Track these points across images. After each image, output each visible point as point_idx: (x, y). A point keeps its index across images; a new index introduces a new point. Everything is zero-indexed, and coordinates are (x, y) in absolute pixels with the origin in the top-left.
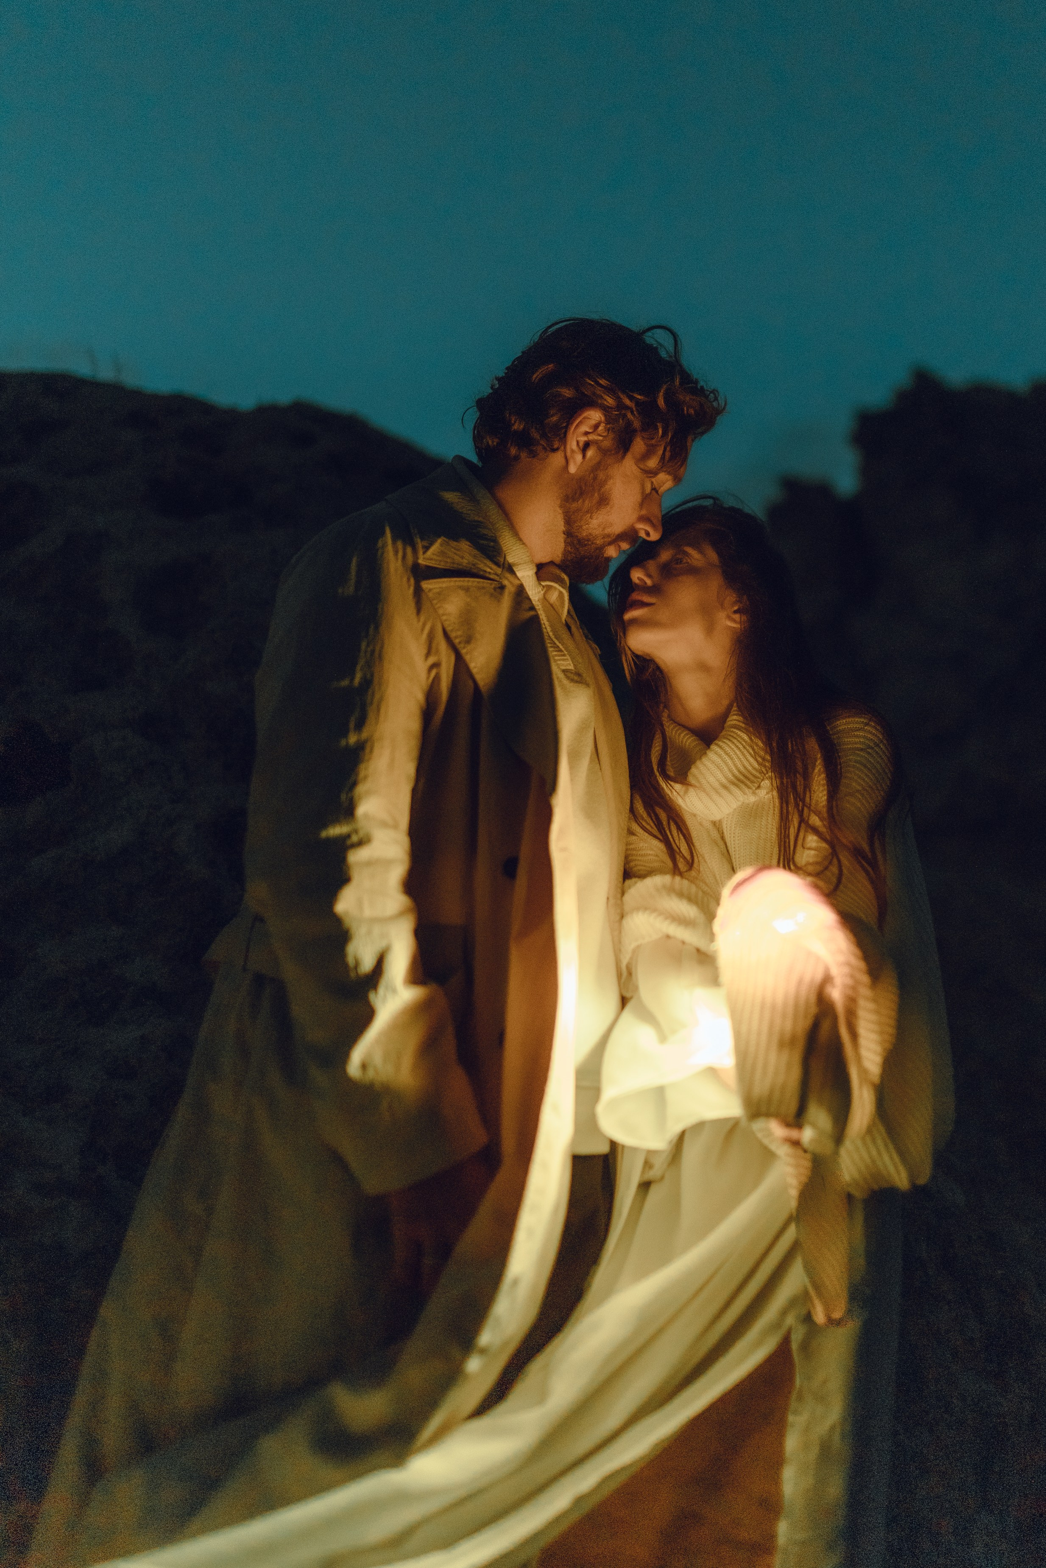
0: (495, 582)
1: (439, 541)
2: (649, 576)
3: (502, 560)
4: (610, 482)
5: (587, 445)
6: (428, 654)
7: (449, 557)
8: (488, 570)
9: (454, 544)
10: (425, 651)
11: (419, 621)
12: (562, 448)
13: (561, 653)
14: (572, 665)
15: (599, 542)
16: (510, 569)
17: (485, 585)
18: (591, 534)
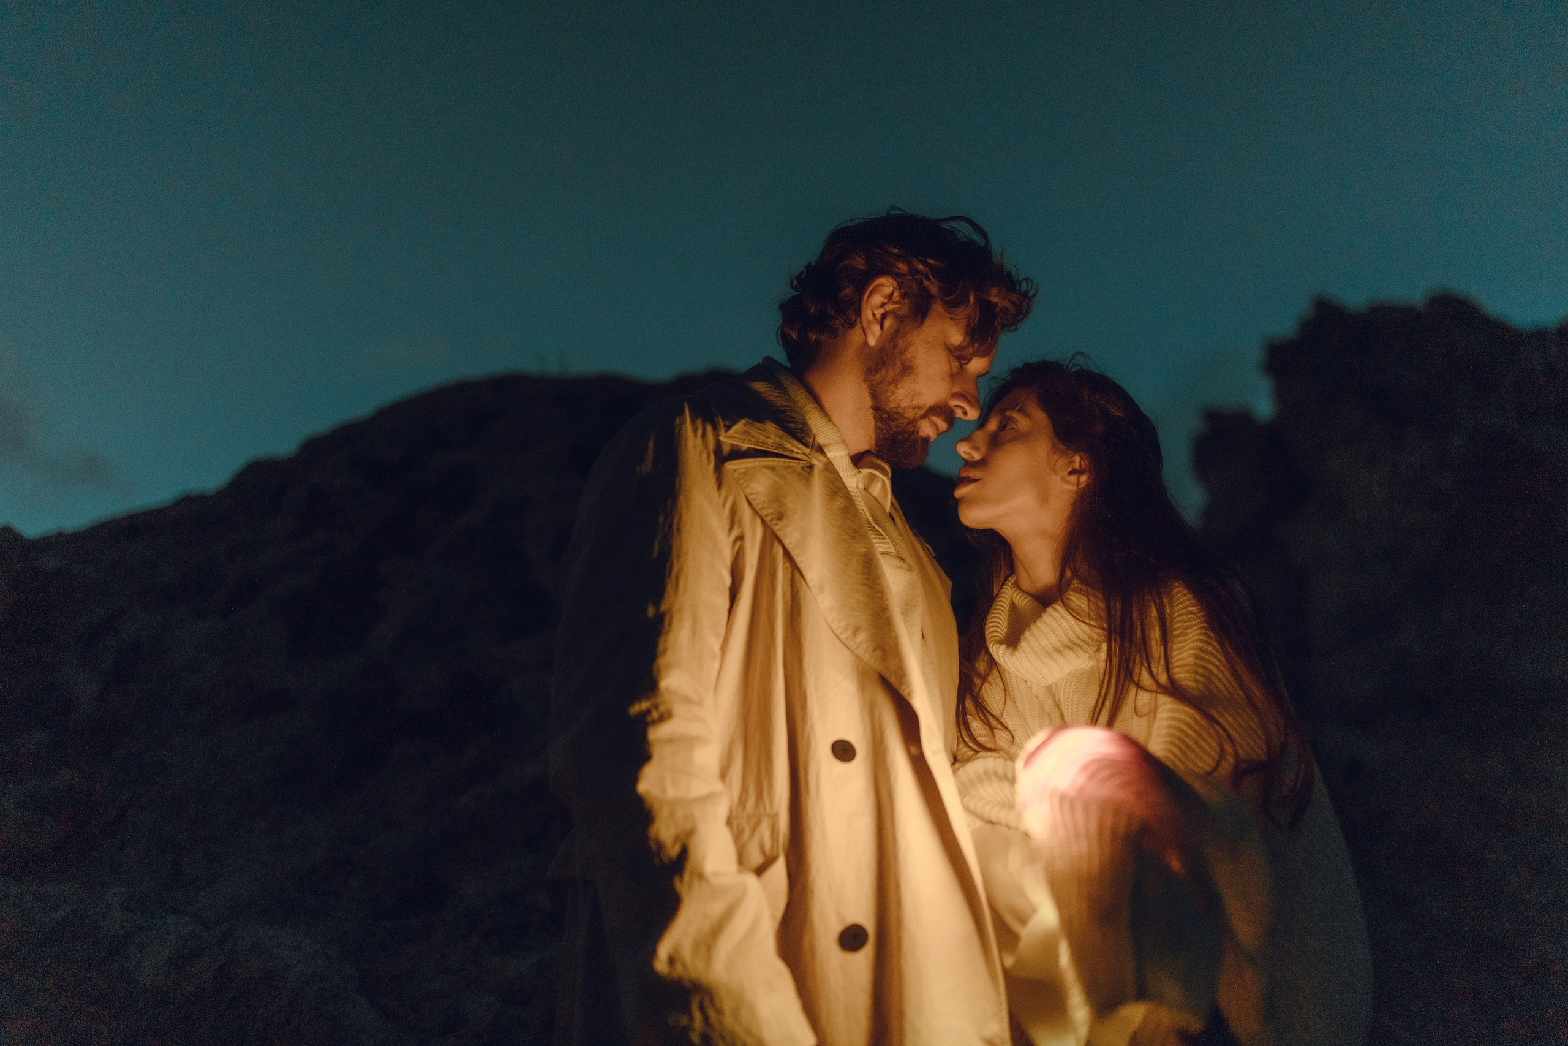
0: (803, 462)
1: (743, 421)
2: (976, 447)
3: (811, 441)
4: (911, 349)
5: (884, 316)
6: (731, 528)
7: (754, 437)
8: (796, 450)
9: (758, 425)
10: (727, 527)
11: (720, 496)
12: (859, 320)
13: (880, 537)
14: (893, 548)
15: (910, 414)
16: (821, 450)
17: (792, 465)
18: (899, 406)
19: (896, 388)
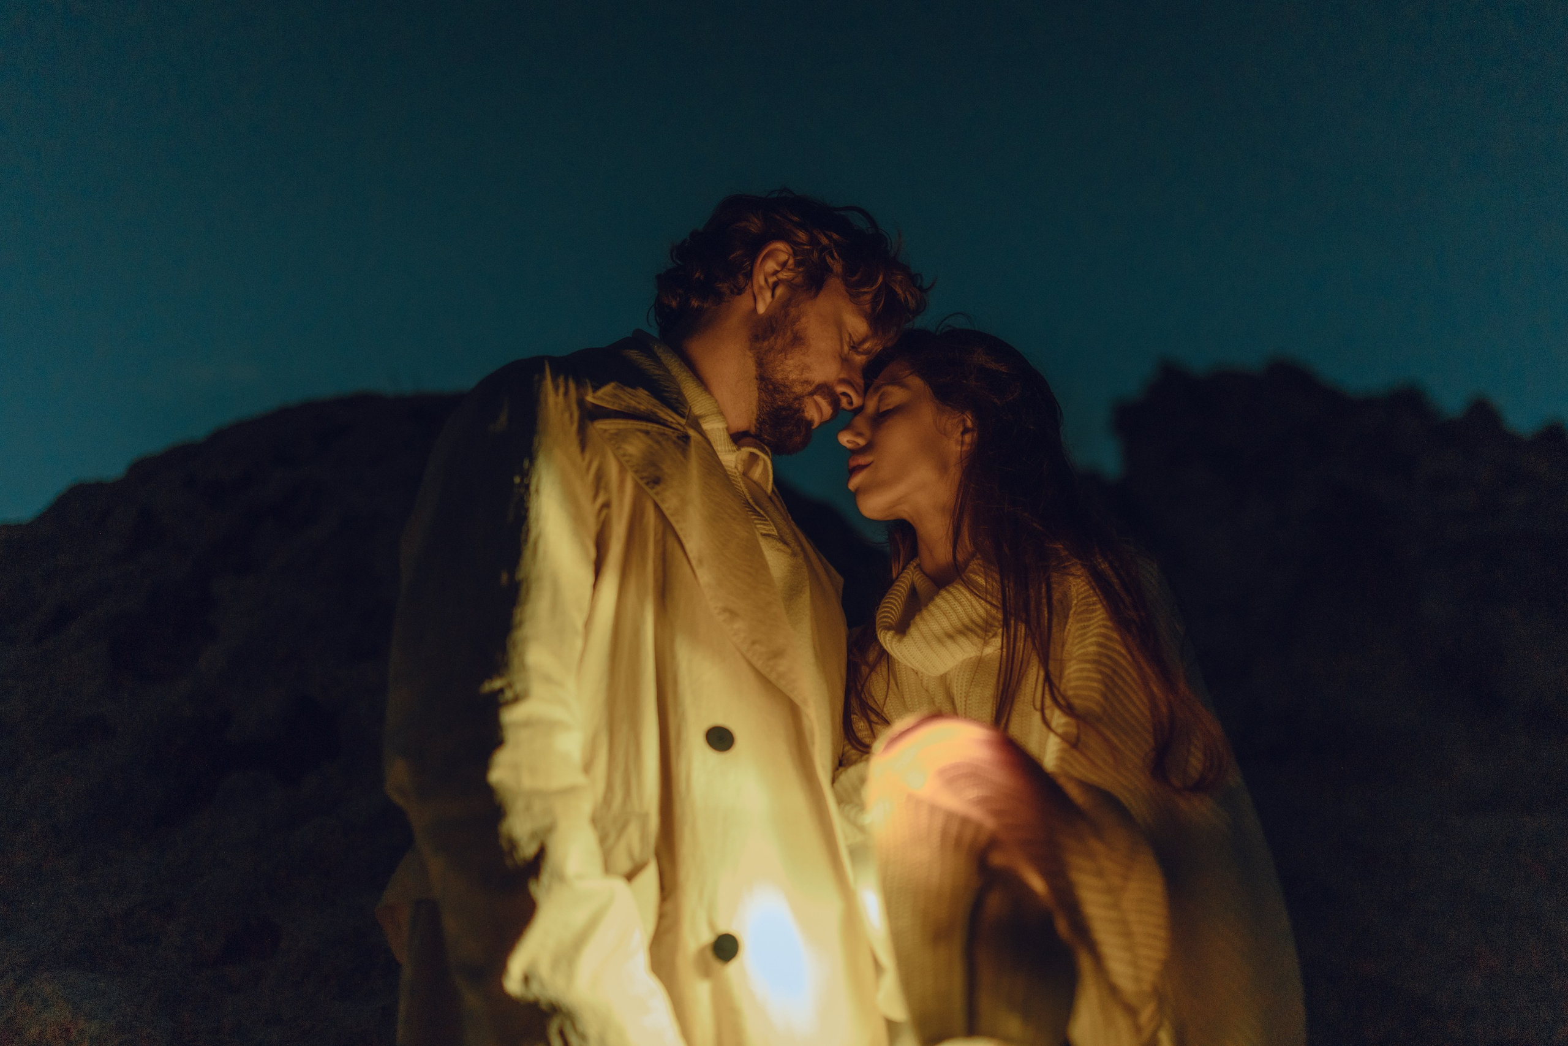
0: (679, 432)
1: (613, 384)
2: (859, 434)
3: (687, 412)
4: (804, 320)
5: (775, 285)
6: (596, 495)
7: (624, 401)
8: (670, 419)
9: (629, 390)
10: (591, 492)
11: (583, 460)
12: (750, 284)
13: (761, 518)
14: (775, 531)
15: (798, 389)
16: (696, 424)
17: (666, 432)
18: (787, 378)
19: (786, 358)
